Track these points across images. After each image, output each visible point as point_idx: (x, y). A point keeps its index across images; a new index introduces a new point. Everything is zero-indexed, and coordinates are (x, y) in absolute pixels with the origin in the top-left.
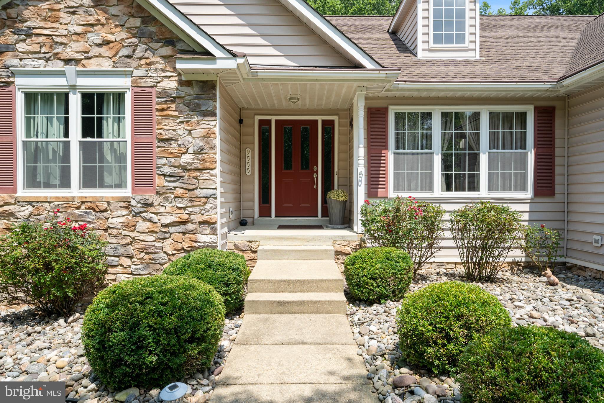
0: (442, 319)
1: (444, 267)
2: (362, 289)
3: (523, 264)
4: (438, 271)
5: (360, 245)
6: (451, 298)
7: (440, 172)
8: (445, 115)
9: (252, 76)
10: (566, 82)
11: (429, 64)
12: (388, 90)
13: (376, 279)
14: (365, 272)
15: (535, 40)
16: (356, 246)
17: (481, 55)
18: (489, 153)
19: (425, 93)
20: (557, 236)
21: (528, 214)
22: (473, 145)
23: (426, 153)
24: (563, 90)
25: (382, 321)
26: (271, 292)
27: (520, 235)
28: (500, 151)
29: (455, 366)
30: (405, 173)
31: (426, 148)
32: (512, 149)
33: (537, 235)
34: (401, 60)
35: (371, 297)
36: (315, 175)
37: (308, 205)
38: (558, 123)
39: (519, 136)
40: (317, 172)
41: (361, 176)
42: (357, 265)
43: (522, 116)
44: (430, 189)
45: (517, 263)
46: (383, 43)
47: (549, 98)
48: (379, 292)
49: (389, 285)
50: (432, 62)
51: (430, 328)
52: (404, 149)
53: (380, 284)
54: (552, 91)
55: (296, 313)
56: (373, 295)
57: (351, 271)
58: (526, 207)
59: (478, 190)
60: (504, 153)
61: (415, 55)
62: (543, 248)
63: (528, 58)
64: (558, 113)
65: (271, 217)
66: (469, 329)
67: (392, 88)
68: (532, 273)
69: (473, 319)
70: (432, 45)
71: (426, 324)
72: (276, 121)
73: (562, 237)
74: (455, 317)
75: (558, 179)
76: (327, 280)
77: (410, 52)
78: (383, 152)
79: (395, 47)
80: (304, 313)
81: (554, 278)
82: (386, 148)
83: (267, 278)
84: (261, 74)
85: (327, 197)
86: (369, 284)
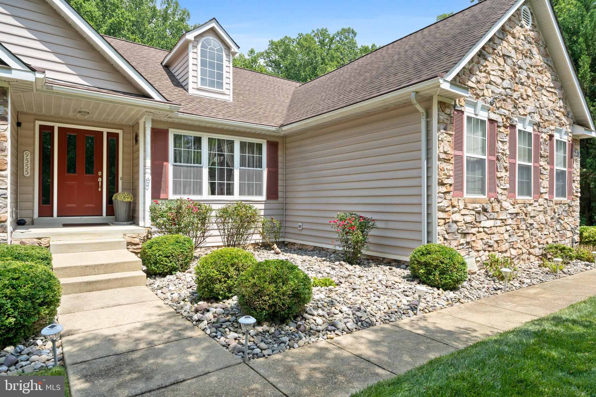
0: (224, 267)
1: (210, 250)
2: (158, 265)
3: (260, 245)
4: (206, 253)
5: (148, 236)
6: (228, 255)
7: (208, 181)
8: (210, 140)
9: (47, 89)
10: (284, 128)
11: (198, 100)
12: (169, 117)
13: (169, 257)
14: (161, 253)
15: (266, 94)
16: (144, 237)
17: (234, 99)
18: (240, 169)
19: (197, 123)
20: (280, 224)
21: (263, 211)
22: (230, 164)
23: (197, 167)
24: (282, 133)
25: (176, 284)
26: (76, 276)
27: (260, 224)
28: (247, 168)
29: (231, 293)
30: (181, 181)
31: (197, 163)
32: (253, 167)
33: (268, 225)
34: (176, 93)
35: (165, 271)
36: (100, 179)
37: (92, 205)
38: (280, 153)
39: (258, 159)
40: (102, 177)
41: (148, 182)
42: (154, 248)
43: (260, 146)
44: (200, 193)
45: (257, 244)
46: (159, 75)
47: (275, 136)
48: (171, 266)
49: (178, 261)
50: (201, 99)
51: (218, 273)
52: (180, 162)
53: (172, 260)
54: (276, 132)
55: (103, 289)
56: (167, 269)
57: (149, 253)
58: (262, 206)
59: (233, 195)
60: (249, 170)
61: (187, 90)
62: (272, 232)
63: (262, 106)
64: (280, 147)
65: (52, 216)
66: (238, 271)
67: (173, 116)
68: (266, 249)
69: (241, 265)
70: (199, 86)
71: (215, 271)
72: (59, 128)
73: (282, 225)
74: (231, 265)
75: (280, 188)
76: (128, 262)
77: (182, 87)
78: (165, 163)
79: (170, 80)
80: (110, 288)
81: (278, 250)
82: (167, 160)
83: (73, 265)
84: (56, 88)
85: (113, 198)
86: (164, 261)
